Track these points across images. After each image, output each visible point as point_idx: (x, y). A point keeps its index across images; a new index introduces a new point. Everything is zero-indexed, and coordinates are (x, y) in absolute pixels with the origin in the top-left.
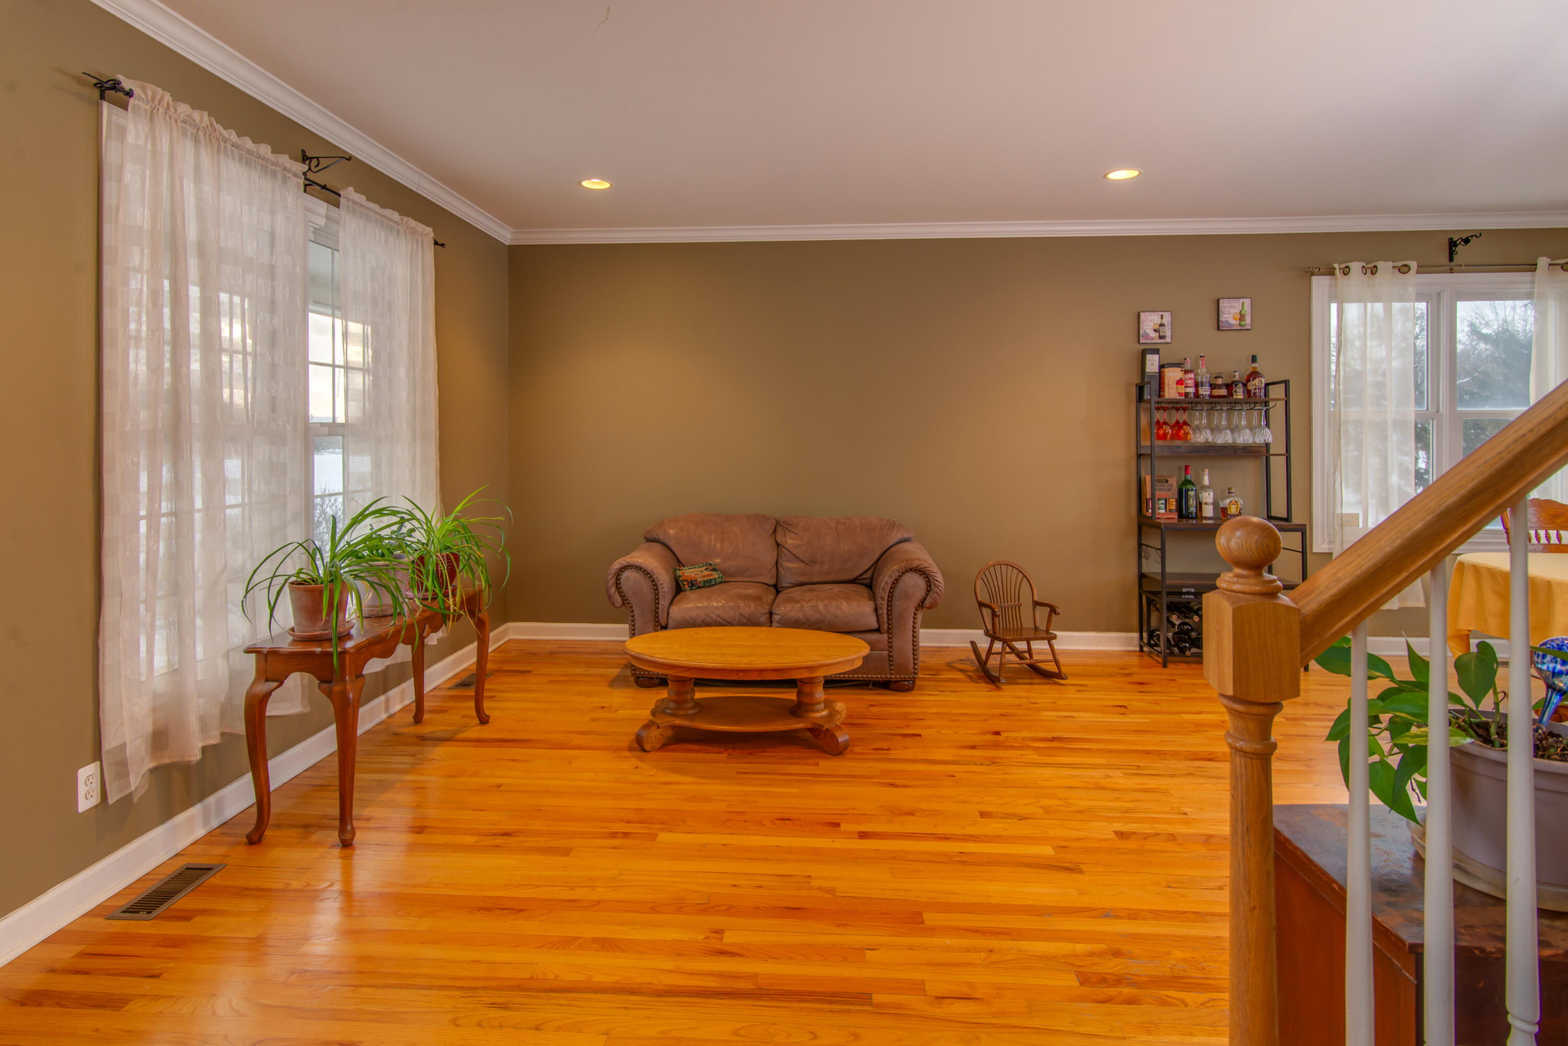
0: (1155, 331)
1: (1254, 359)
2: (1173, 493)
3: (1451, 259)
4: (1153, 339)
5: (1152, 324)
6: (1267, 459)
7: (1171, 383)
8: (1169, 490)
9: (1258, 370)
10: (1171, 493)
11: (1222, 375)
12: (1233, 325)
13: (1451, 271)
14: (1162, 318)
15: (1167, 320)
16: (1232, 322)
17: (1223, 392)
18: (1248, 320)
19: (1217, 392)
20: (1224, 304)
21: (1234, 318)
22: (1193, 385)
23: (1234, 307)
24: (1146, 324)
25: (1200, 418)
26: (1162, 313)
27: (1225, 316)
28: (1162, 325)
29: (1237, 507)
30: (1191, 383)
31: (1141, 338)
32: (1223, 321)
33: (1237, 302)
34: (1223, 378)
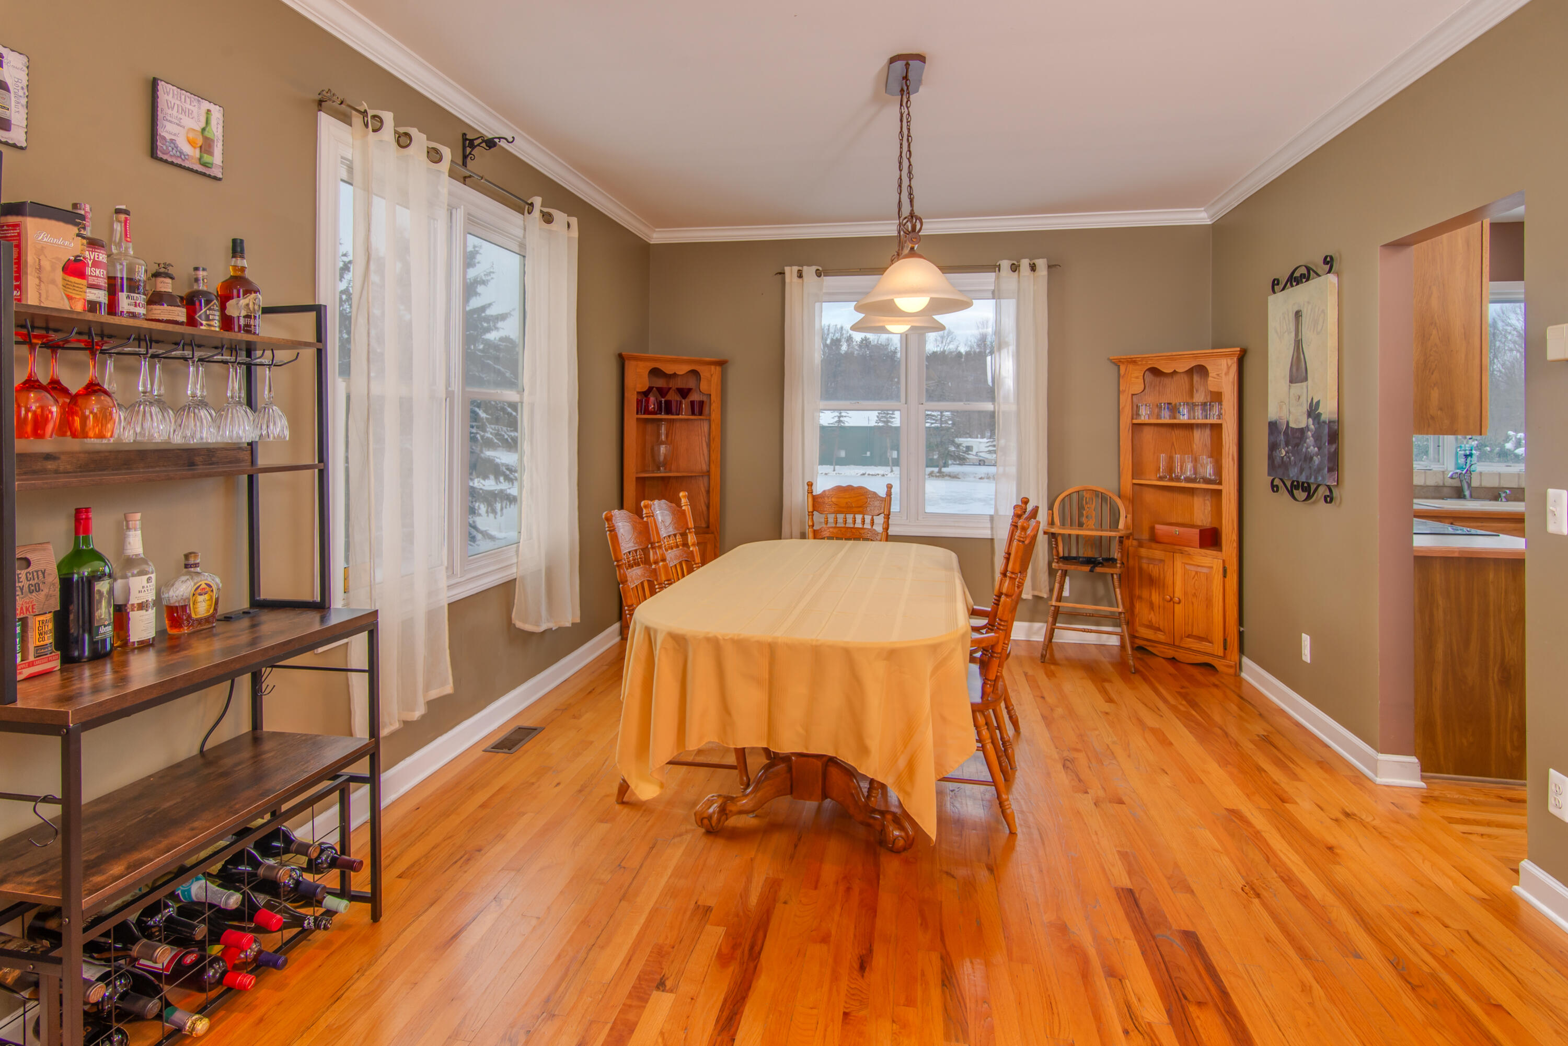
1: (237, 248)
2: (48, 596)
3: (464, 164)
6: (251, 479)
7: (46, 264)
8: (37, 589)
9: (248, 275)
10: (42, 595)
11: (171, 271)
12: (185, 156)
13: (468, 183)
15: (13, 73)
16: (187, 149)
17: (177, 314)
18: (218, 157)
19: (159, 308)
20: (166, 95)
21: (191, 142)
22: (103, 282)
23: (189, 113)
27: (169, 127)
29: (211, 597)
30: (98, 275)
32: (164, 138)
33: (195, 103)
34: (172, 278)
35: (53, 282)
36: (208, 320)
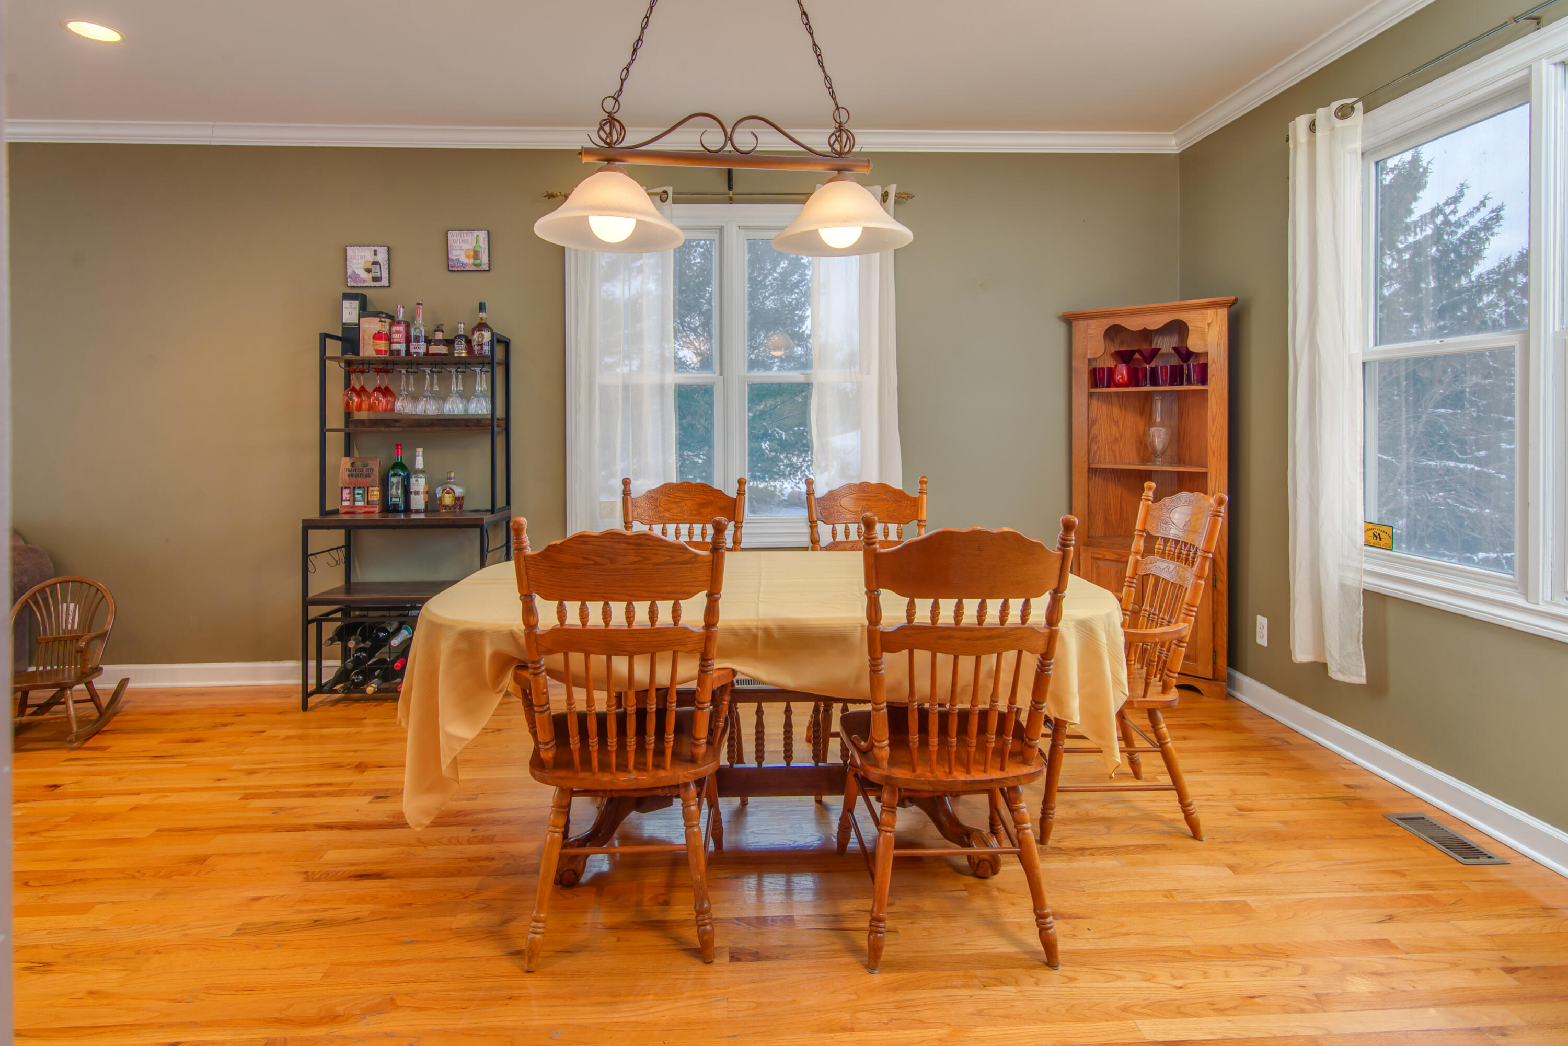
0: (368, 271)
1: (482, 307)
2: (374, 480)
3: (730, 188)
4: (365, 281)
5: (362, 261)
7: (366, 337)
8: (370, 476)
9: (485, 321)
10: (371, 479)
11: (442, 328)
12: (466, 265)
13: (731, 201)
14: (375, 254)
15: (382, 256)
16: (465, 260)
17: (443, 349)
18: (484, 258)
19: (434, 349)
20: (453, 237)
21: (468, 257)
22: (402, 340)
23: (466, 241)
24: (355, 261)
25: (405, 383)
26: (376, 248)
27: (455, 253)
28: (375, 263)
30: (399, 337)
31: (349, 280)
32: (453, 260)
33: (470, 235)
34: (442, 331)
35: (369, 344)
36: (461, 351)
